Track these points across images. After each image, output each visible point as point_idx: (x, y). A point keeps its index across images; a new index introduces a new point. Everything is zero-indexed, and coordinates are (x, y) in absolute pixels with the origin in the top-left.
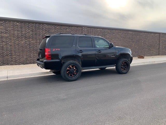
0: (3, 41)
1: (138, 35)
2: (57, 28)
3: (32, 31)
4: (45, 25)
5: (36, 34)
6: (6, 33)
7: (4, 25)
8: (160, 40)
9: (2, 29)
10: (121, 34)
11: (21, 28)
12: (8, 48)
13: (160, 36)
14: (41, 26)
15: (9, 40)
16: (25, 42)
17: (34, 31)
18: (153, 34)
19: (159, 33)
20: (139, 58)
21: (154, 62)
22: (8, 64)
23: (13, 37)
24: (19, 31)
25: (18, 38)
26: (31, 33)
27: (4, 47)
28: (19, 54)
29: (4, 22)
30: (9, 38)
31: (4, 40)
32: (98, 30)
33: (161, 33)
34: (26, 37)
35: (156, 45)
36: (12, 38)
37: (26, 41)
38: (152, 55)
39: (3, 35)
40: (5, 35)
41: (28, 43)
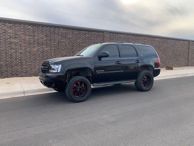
0: (12, 48)
1: (165, 43)
2: (75, 32)
3: (46, 36)
4: (61, 29)
5: (50, 40)
6: (15, 38)
7: (13, 28)
8: (189, 48)
9: (11, 33)
10: (147, 41)
11: (33, 32)
12: (18, 56)
13: (189, 43)
14: (57, 30)
15: (19, 47)
16: (38, 49)
17: (49, 36)
18: (181, 42)
19: (189, 41)
20: (167, 69)
21: (187, 74)
22: (17, 76)
23: (24, 43)
24: (31, 36)
25: (30, 44)
26: (45, 38)
27: (13, 54)
28: (30, 64)
29: (13, 24)
30: (19, 44)
31: (13, 46)
32: (122, 35)
33: (190, 41)
34: (38, 43)
35: (185, 54)
36: (23, 45)
37: (39, 47)
38: (180, 66)
39: (12, 40)
40: (14, 40)
41: (41, 50)
